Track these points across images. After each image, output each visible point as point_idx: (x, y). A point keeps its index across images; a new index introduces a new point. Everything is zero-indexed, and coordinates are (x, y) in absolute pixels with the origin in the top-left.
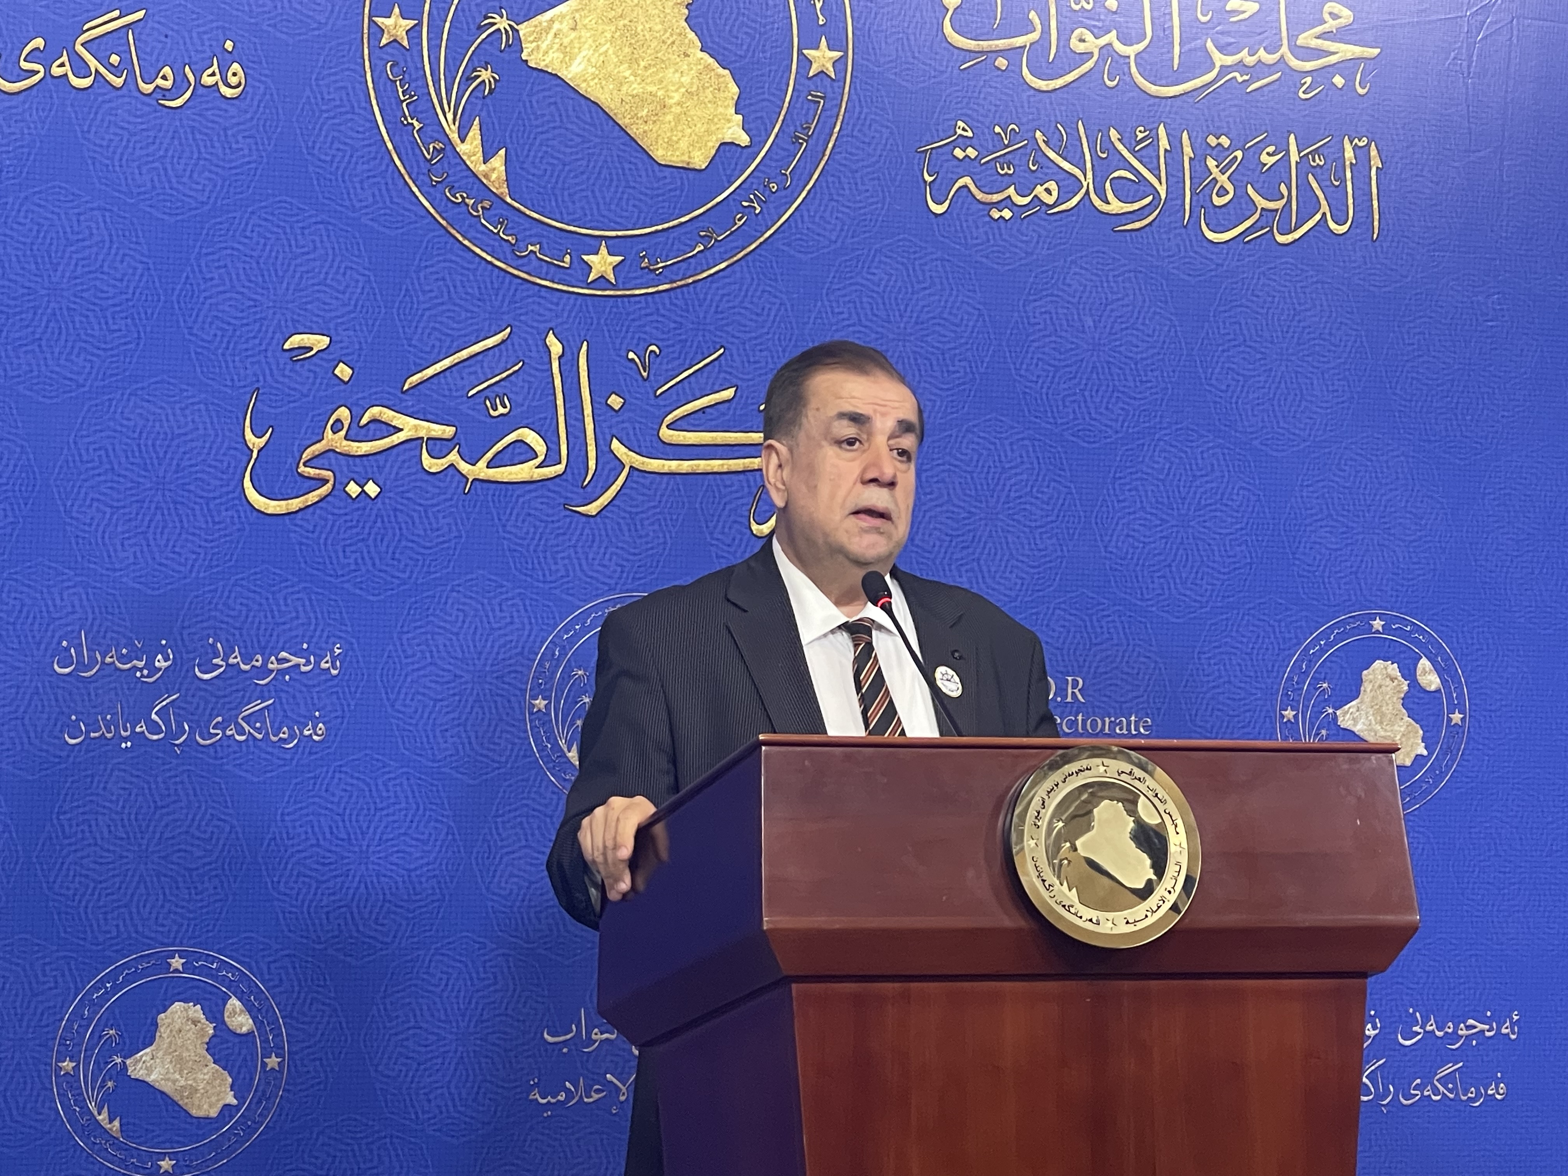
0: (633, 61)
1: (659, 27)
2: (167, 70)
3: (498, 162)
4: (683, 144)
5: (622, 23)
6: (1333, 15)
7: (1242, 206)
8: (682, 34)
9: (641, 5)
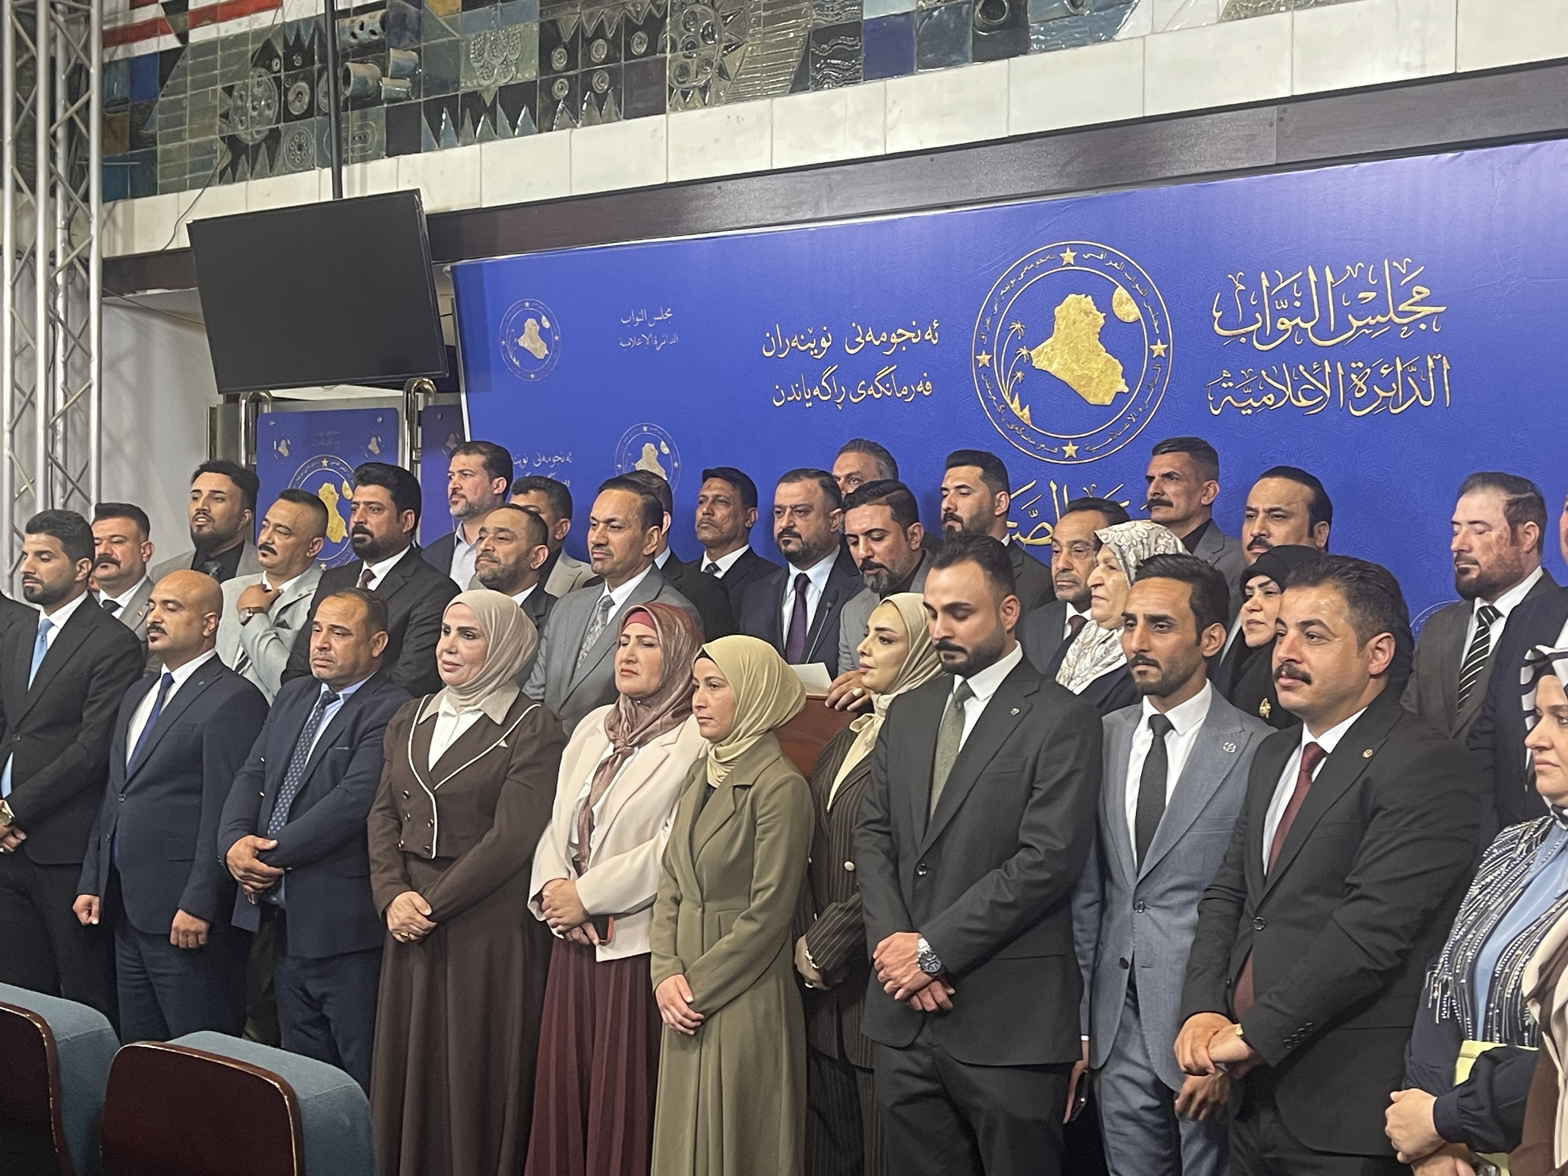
0: (1078, 361)
1: (1087, 345)
2: (905, 388)
3: (1026, 411)
4: (1101, 395)
5: (1072, 345)
6: (1418, 293)
7: (1371, 396)
8: (1097, 346)
9: (1078, 336)
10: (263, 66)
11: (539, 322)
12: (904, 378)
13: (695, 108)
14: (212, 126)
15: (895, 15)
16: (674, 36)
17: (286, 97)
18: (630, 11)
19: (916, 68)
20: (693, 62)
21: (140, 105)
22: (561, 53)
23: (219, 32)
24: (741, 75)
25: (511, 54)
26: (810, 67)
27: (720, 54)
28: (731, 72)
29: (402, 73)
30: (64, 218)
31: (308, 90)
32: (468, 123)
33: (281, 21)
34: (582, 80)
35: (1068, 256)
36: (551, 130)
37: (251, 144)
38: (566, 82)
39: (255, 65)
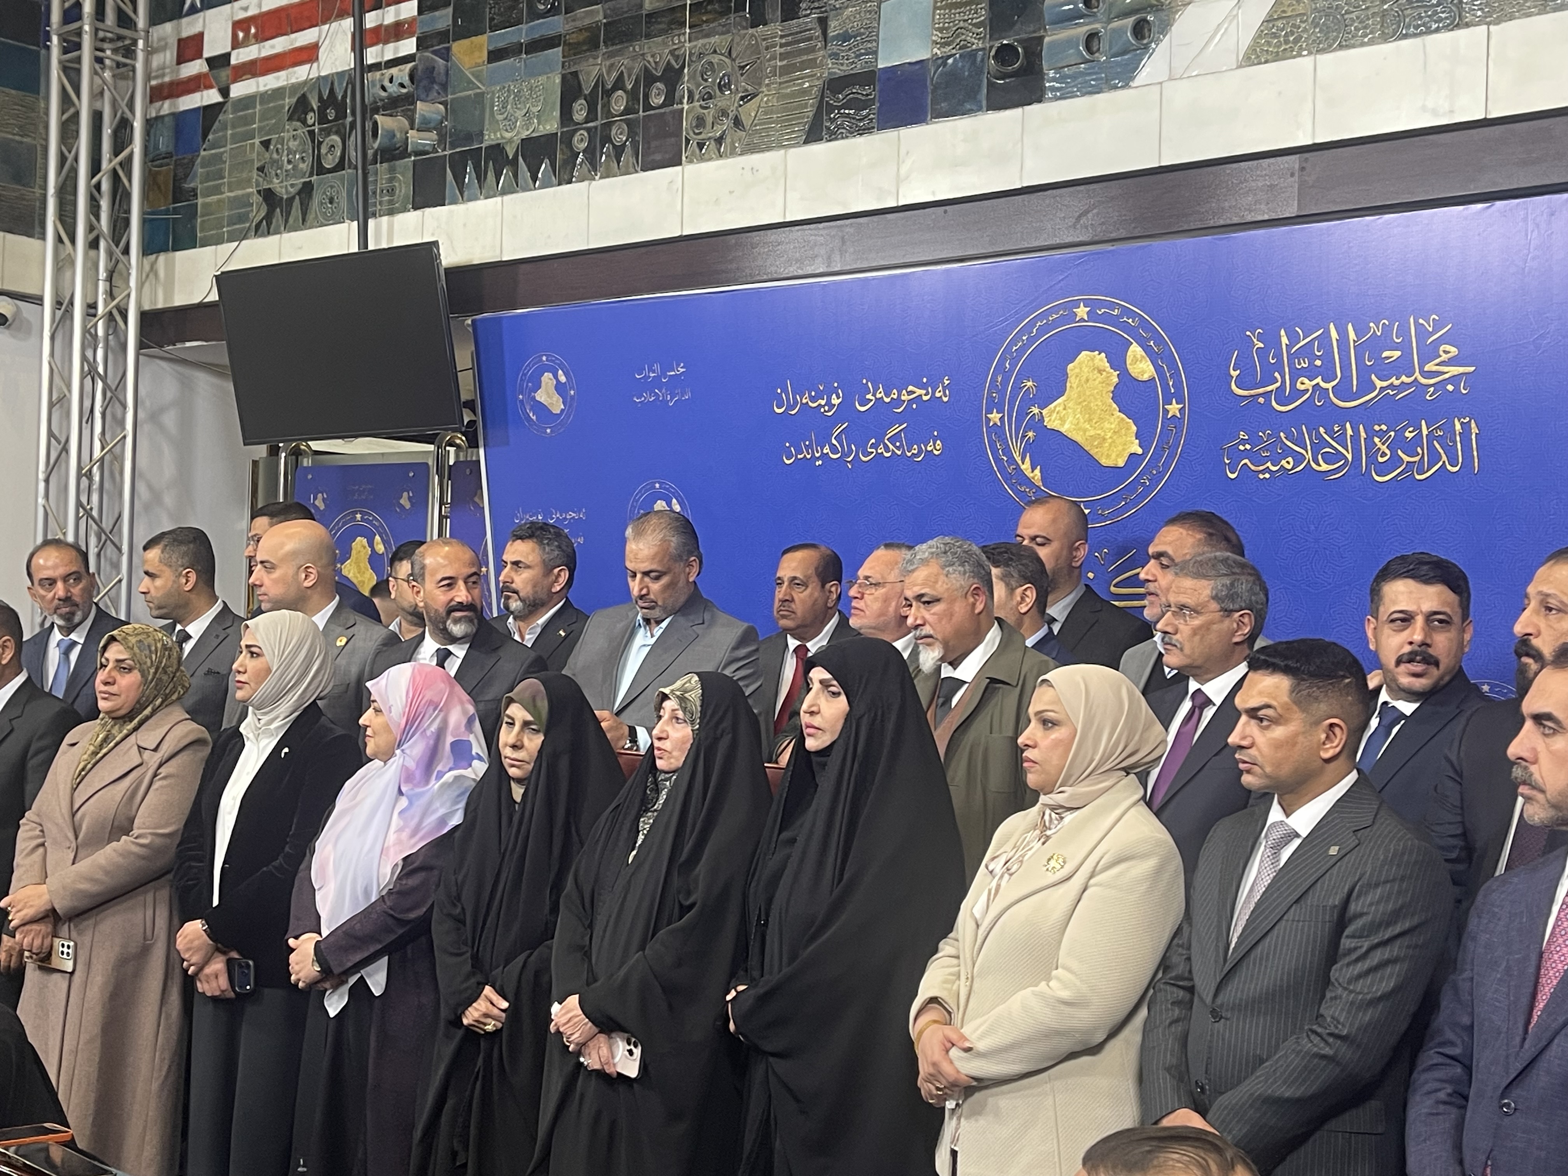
0: (1090, 420)
1: (1100, 404)
2: (915, 446)
3: (1037, 472)
4: (1113, 456)
5: (1084, 404)
6: (1445, 352)
7: (1395, 461)
8: (1110, 406)
9: (1092, 395)
10: (299, 120)
11: (556, 376)
12: (916, 436)
13: (710, 159)
14: (249, 181)
15: (909, 63)
16: (692, 87)
17: (319, 151)
18: (649, 62)
19: (929, 117)
20: (709, 113)
21: (184, 158)
22: (581, 104)
23: (258, 86)
24: (756, 126)
25: (534, 106)
26: (825, 118)
27: (736, 105)
28: (747, 122)
29: (428, 126)
30: (106, 270)
31: (340, 144)
32: (491, 175)
33: (317, 75)
34: (601, 133)
35: (1082, 312)
36: (570, 182)
37: (285, 197)
38: (586, 134)
39: (290, 119)
